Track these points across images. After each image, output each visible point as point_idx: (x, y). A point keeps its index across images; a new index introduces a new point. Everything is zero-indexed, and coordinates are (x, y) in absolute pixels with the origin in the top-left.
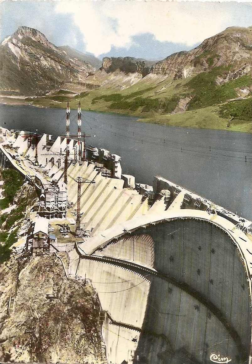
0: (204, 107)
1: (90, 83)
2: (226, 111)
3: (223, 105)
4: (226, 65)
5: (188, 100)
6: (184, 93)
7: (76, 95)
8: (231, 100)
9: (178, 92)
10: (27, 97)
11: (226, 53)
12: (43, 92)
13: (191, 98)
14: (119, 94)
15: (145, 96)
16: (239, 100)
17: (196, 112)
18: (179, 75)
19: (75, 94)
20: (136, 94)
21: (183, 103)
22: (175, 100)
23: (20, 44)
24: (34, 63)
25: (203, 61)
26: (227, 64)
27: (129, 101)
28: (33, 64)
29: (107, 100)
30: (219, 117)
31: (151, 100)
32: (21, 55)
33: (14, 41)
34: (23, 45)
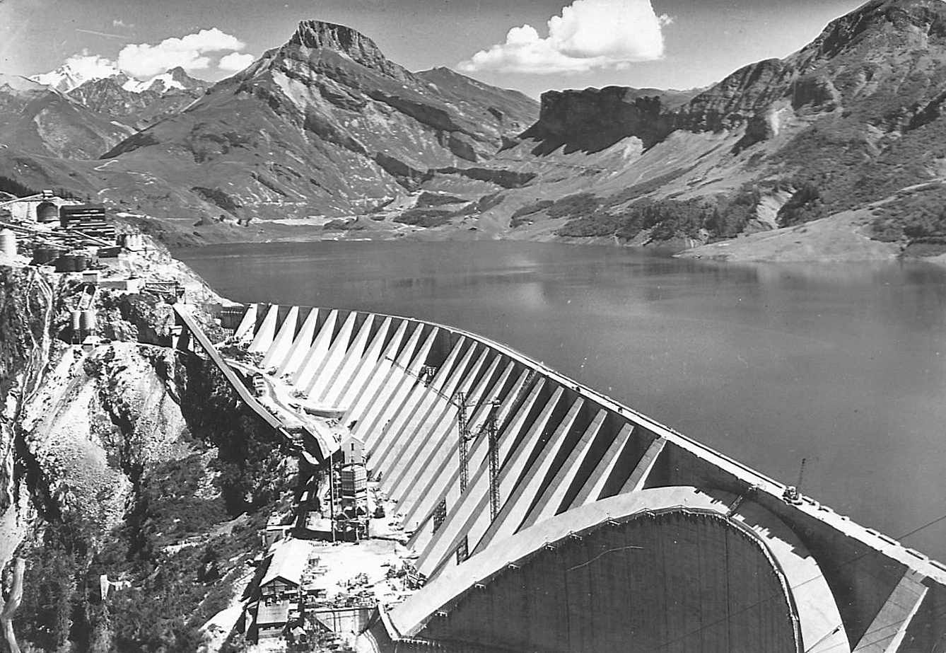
0: (829, 216)
1: (510, 167)
2: (892, 220)
3: (884, 204)
4: (892, 90)
5: (786, 197)
6: (775, 177)
7: (466, 204)
8: (906, 189)
9: (755, 176)
10: (329, 221)
11: (892, 56)
12: (375, 204)
13: (794, 191)
14: (586, 196)
15: (660, 195)
16: (932, 188)
17: (805, 231)
18: (758, 131)
19: (465, 201)
20: (637, 190)
21: (769, 209)
22: (747, 202)
23: (305, 72)
24: (347, 123)
25: (825, 84)
26: (896, 88)
27: (617, 210)
28: (343, 125)
29: (554, 215)
30: (872, 239)
31: (677, 204)
32: (308, 103)
33: (288, 64)
34: (314, 75)
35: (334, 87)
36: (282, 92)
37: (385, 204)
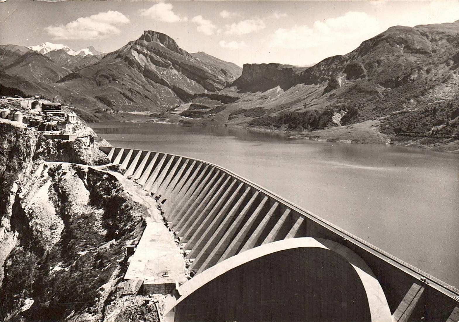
0: (362, 122)
1: (229, 94)
2: (389, 125)
3: (385, 118)
4: (389, 71)
5: (344, 113)
6: (340, 104)
7: (210, 109)
8: (394, 112)
9: (332, 103)
10: (152, 113)
11: (389, 57)
12: (172, 107)
13: (347, 111)
14: (261, 108)
15: (293, 109)
16: (405, 112)
17: (352, 128)
18: (333, 85)
20: (282, 107)
21: (337, 118)
22: (329, 114)
23: (145, 51)
24: (161, 73)
25: (361, 67)
26: (390, 70)
27: (273, 115)
29: (246, 116)
30: (380, 133)
31: (298, 114)
32: (146, 64)
33: (138, 47)
34: (149, 52)
35: (157, 58)
36: (135, 59)
37: (176, 108)
